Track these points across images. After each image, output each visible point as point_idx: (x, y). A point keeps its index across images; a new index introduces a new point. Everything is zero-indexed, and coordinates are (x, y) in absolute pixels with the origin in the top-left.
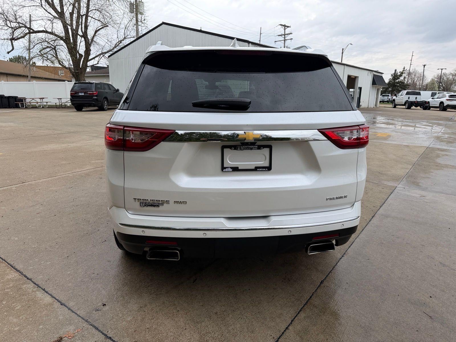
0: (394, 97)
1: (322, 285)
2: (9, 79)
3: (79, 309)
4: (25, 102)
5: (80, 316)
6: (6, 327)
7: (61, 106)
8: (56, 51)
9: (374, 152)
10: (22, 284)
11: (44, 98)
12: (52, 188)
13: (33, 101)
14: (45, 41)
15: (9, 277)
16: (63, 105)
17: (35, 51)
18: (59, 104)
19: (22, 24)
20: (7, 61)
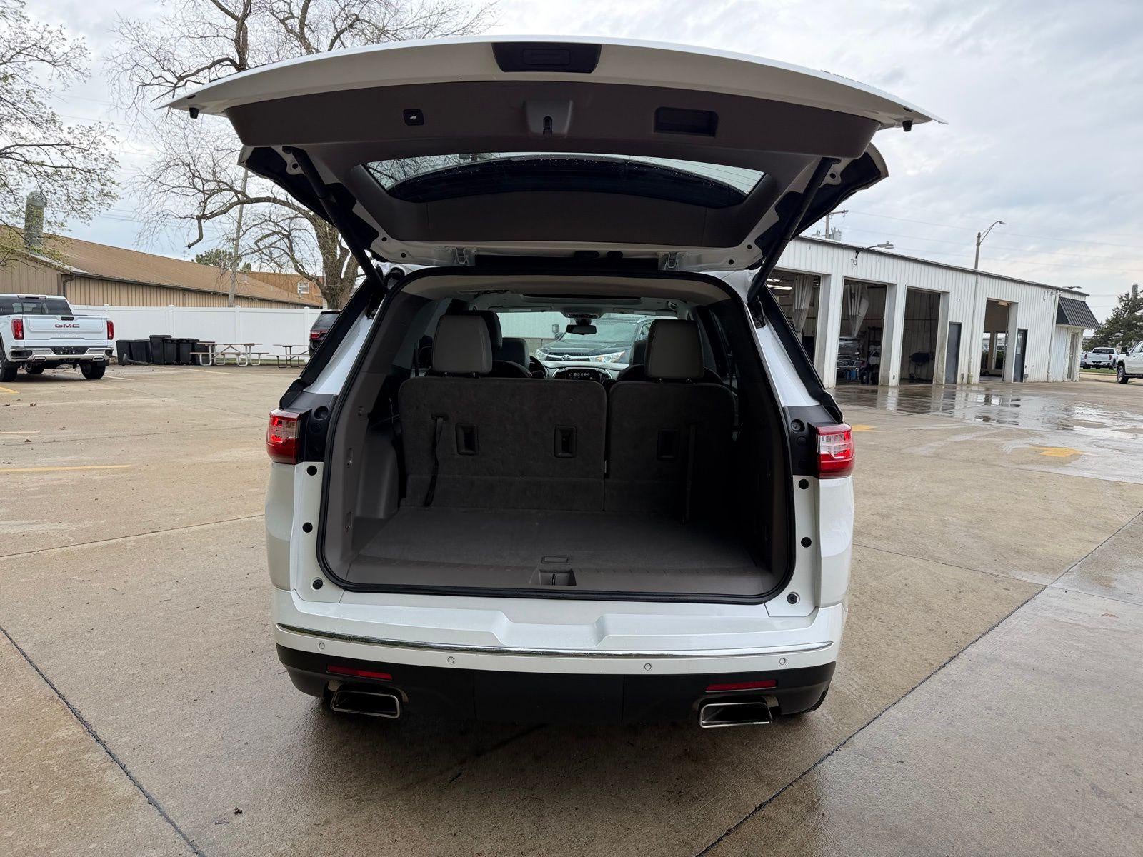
0: (1122, 357)
1: (758, 814)
2: (187, 299)
3: (182, 816)
4: (212, 351)
5: (180, 832)
6: (23, 838)
7: (289, 363)
8: (291, 242)
9: (1016, 497)
10: (83, 752)
11: (253, 344)
12: (210, 548)
13: (231, 350)
14: (270, 221)
15: (63, 733)
16: (295, 361)
17: (247, 241)
18: (284, 358)
19: (226, 184)
20: (191, 261)
